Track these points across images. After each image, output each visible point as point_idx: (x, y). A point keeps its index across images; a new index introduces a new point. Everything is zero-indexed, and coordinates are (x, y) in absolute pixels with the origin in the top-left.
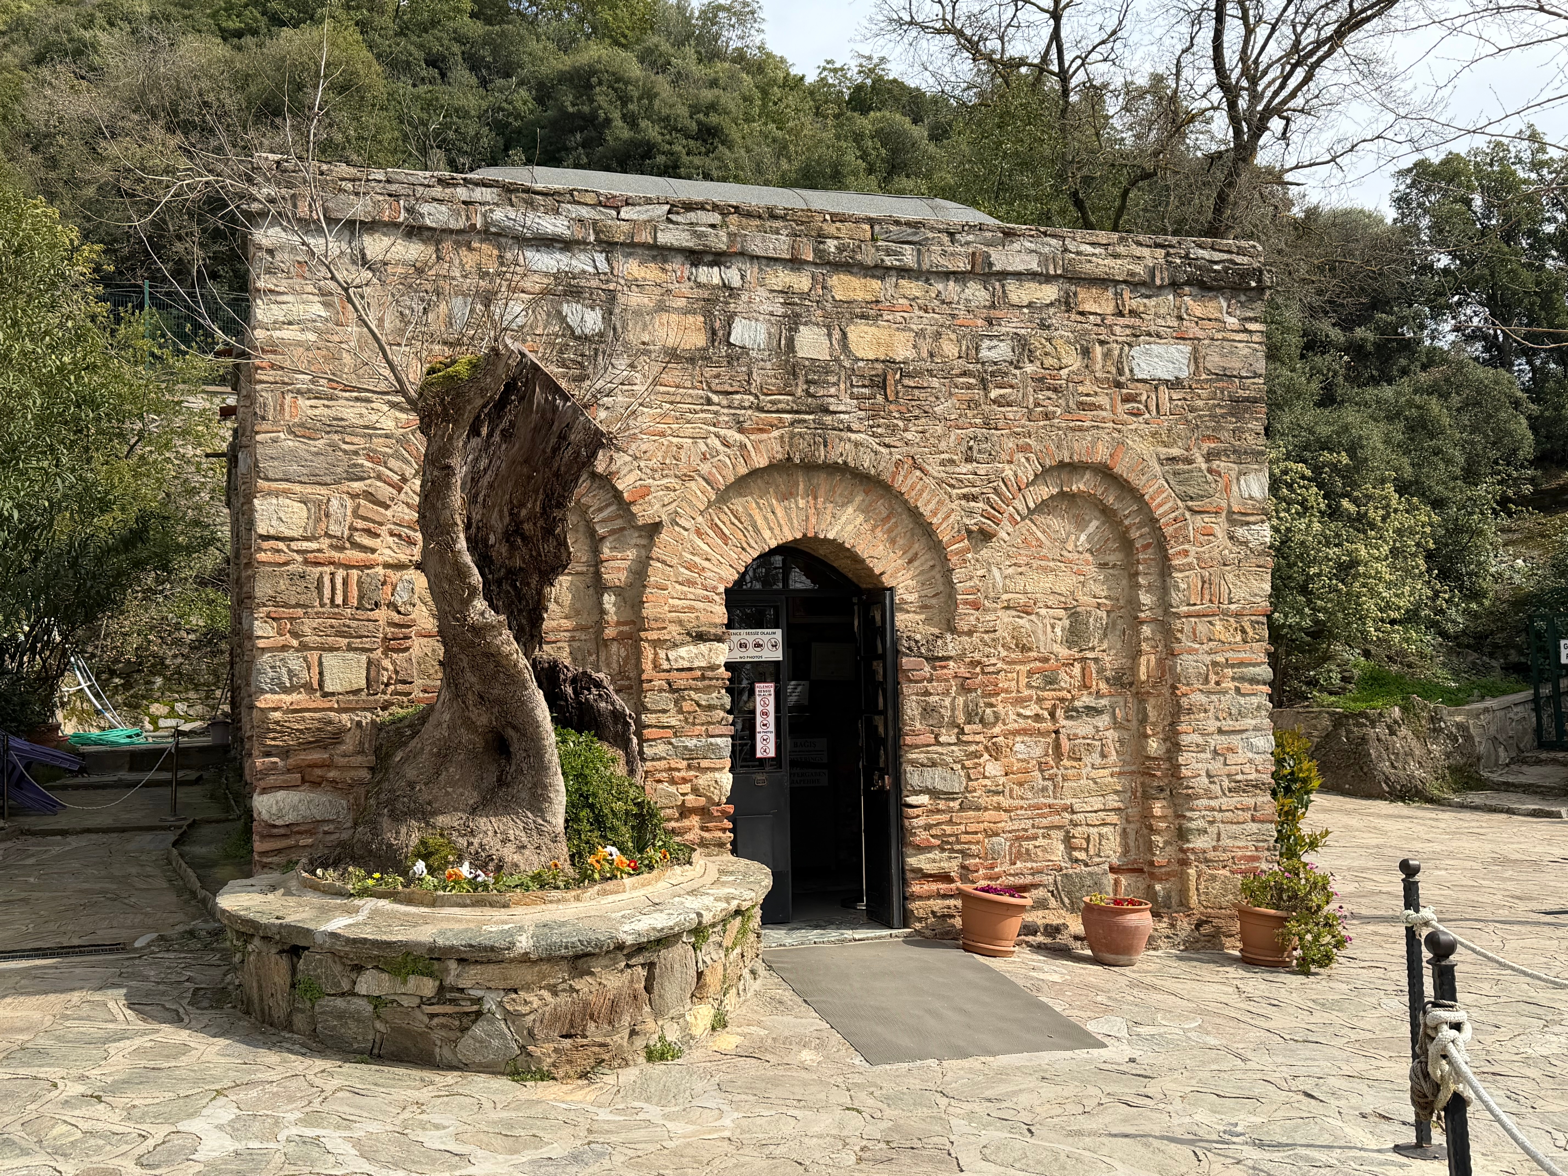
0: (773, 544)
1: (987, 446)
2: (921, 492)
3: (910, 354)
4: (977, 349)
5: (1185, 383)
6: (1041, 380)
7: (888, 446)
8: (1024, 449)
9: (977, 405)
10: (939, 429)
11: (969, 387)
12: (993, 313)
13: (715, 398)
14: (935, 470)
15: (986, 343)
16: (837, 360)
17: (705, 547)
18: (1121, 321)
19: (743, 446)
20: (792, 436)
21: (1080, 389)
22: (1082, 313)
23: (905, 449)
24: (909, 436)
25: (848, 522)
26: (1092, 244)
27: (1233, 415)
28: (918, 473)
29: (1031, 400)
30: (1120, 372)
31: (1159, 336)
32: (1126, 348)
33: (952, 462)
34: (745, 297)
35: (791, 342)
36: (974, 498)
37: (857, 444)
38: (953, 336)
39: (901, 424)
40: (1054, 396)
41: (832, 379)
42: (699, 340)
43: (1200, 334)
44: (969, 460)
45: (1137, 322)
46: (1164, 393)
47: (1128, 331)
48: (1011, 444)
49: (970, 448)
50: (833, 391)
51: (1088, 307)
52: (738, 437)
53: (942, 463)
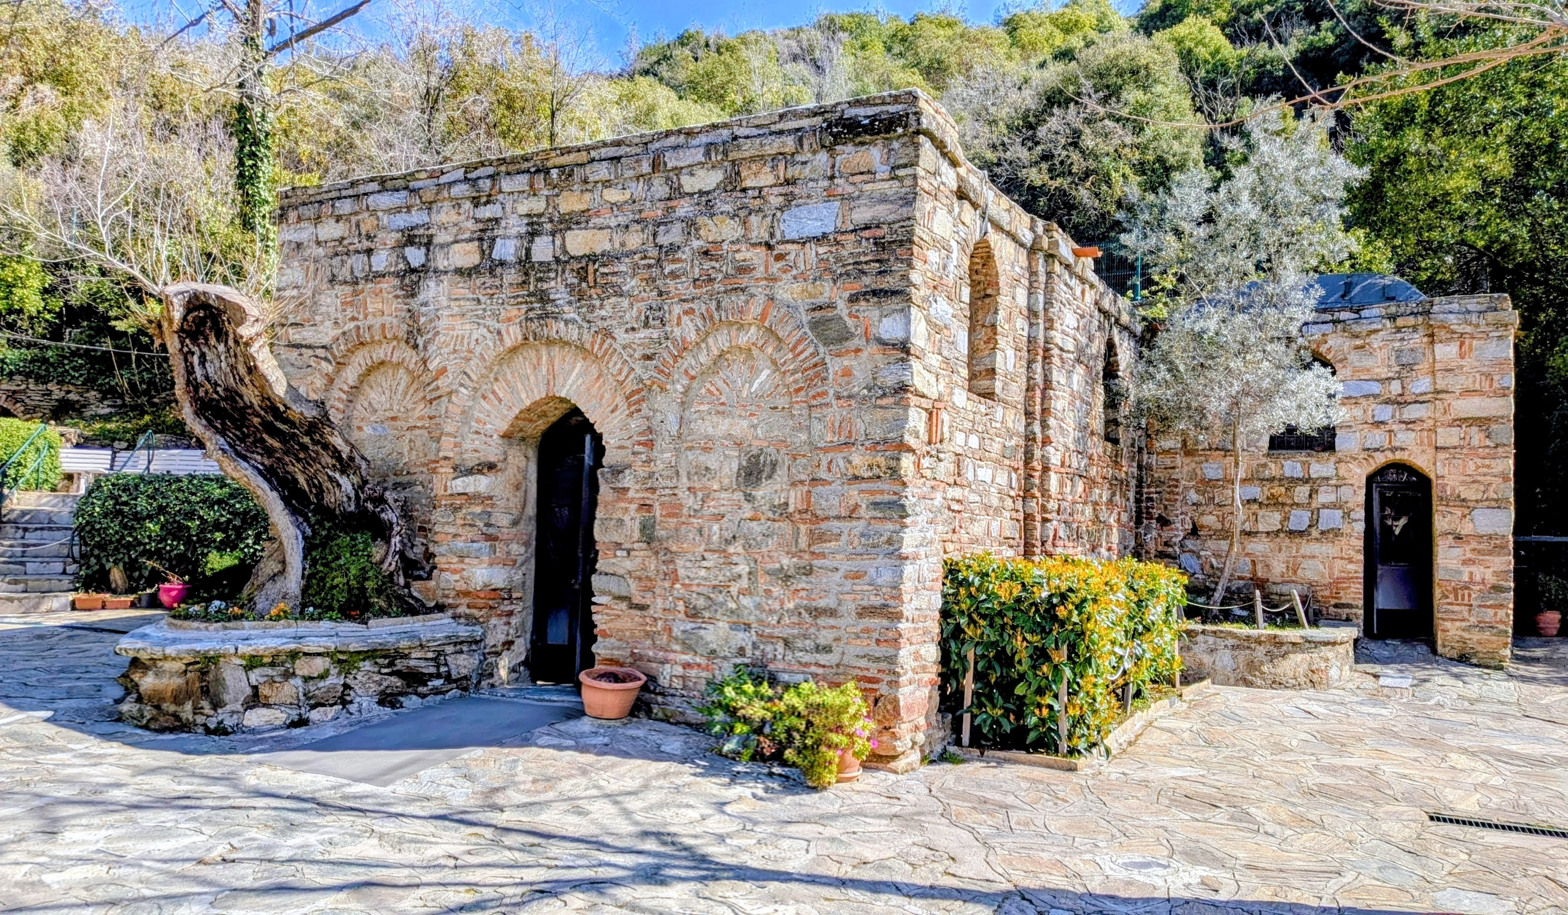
0: (528, 403)
1: (660, 314)
2: (611, 356)
3: (607, 247)
4: (655, 235)
5: (831, 237)
6: (706, 253)
7: (589, 322)
8: (689, 312)
9: (654, 281)
10: (625, 303)
11: (650, 266)
12: (670, 204)
13: (483, 299)
14: (621, 336)
15: (662, 228)
16: (557, 260)
17: (487, 407)
18: (776, 190)
19: (499, 333)
20: (527, 319)
21: (738, 256)
22: (744, 190)
23: (599, 323)
24: (603, 313)
25: (574, 383)
26: (757, 126)
27: (877, 261)
28: (609, 341)
29: (697, 270)
30: (772, 235)
31: (809, 197)
32: (779, 214)
33: (633, 329)
34: (503, 223)
35: (528, 251)
36: (648, 358)
37: (566, 322)
38: (639, 227)
39: (597, 303)
40: (717, 265)
41: (552, 275)
42: (475, 259)
43: (850, 189)
44: (646, 325)
45: (791, 188)
46: (811, 250)
47: (781, 199)
48: (677, 309)
49: (647, 318)
50: (553, 283)
51: (748, 183)
52: (497, 326)
53: (627, 331)
